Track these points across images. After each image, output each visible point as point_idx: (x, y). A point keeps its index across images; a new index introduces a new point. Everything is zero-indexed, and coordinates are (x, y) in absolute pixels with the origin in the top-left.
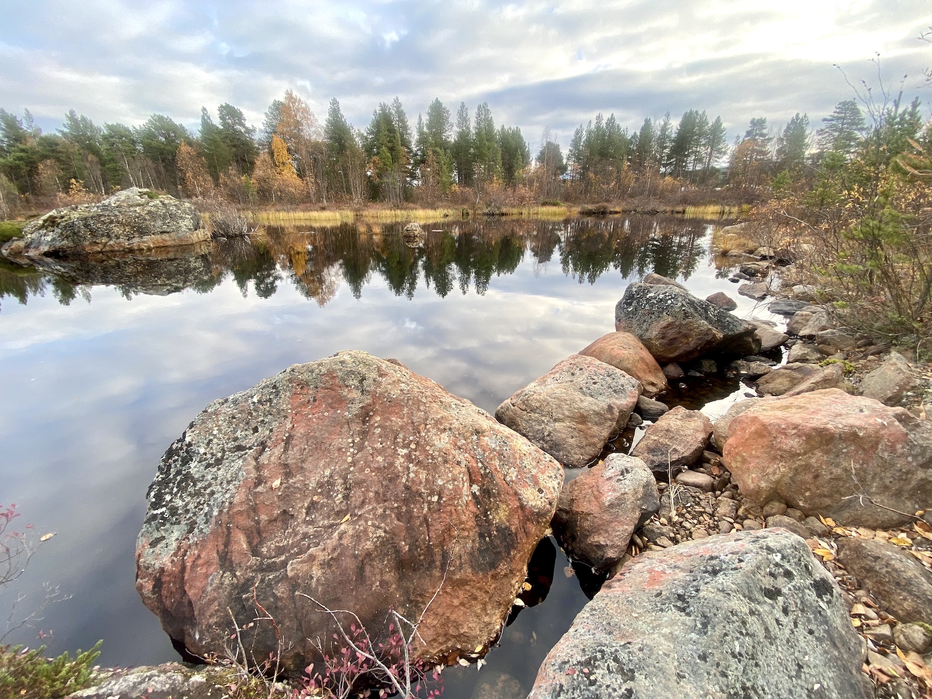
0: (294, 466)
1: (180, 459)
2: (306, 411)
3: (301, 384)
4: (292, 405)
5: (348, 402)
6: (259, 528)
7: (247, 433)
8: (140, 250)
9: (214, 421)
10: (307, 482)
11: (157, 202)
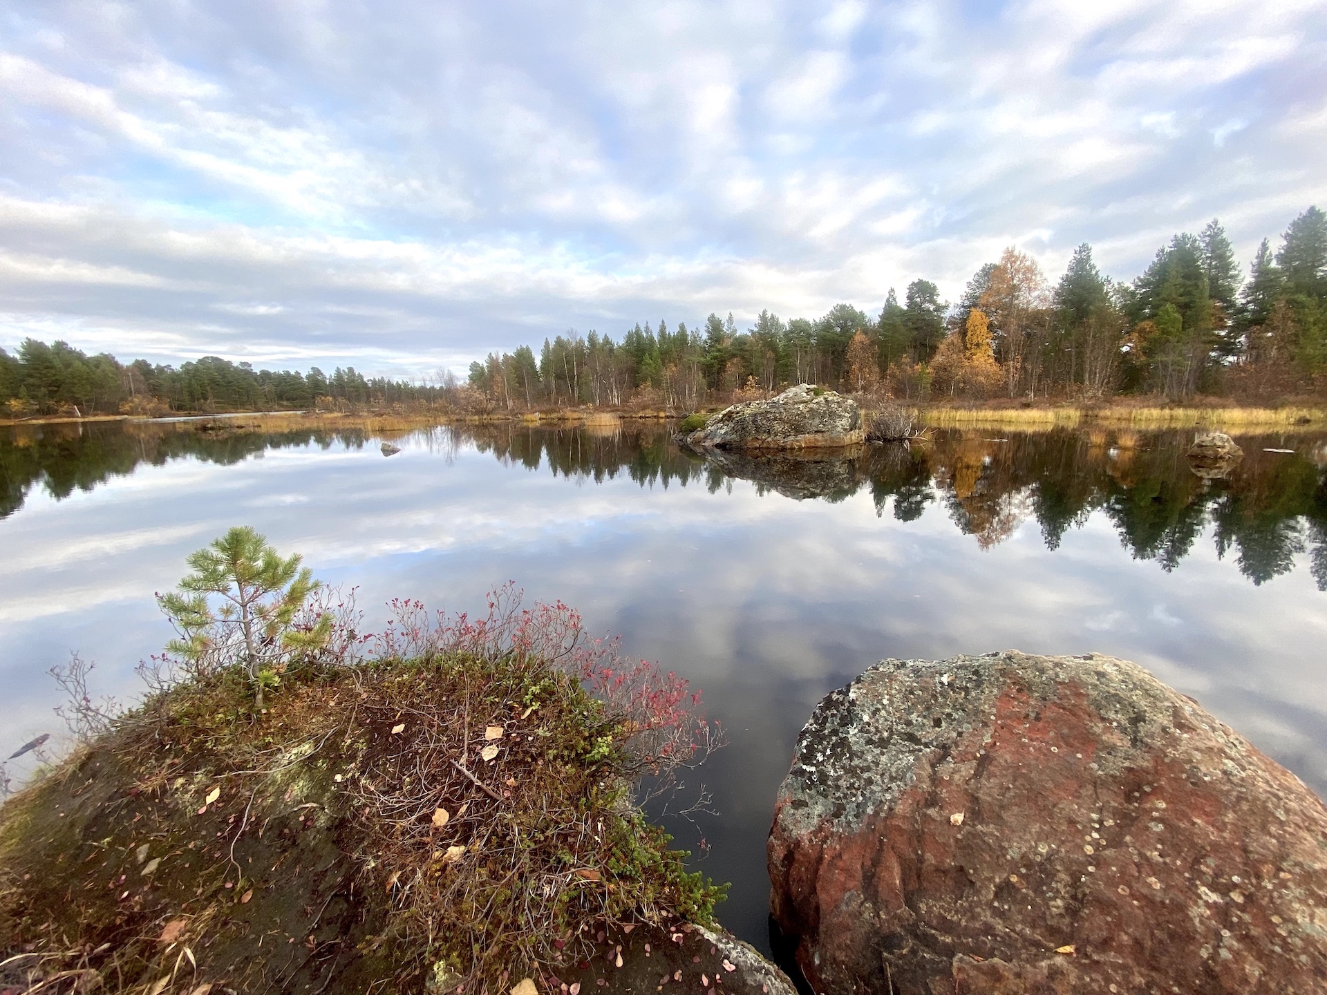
0: (986, 805)
1: (839, 716)
2: (1020, 729)
3: (1019, 684)
4: (998, 711)
5: (1100, 747)
6: (920, 869)
7: (925, 721)
8: (792, 449)
9: (886, 686)
10: (1005, 844)
11: (821, 399)
